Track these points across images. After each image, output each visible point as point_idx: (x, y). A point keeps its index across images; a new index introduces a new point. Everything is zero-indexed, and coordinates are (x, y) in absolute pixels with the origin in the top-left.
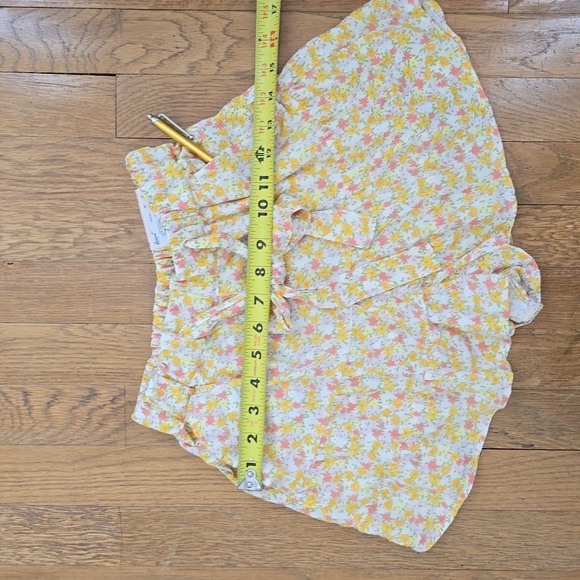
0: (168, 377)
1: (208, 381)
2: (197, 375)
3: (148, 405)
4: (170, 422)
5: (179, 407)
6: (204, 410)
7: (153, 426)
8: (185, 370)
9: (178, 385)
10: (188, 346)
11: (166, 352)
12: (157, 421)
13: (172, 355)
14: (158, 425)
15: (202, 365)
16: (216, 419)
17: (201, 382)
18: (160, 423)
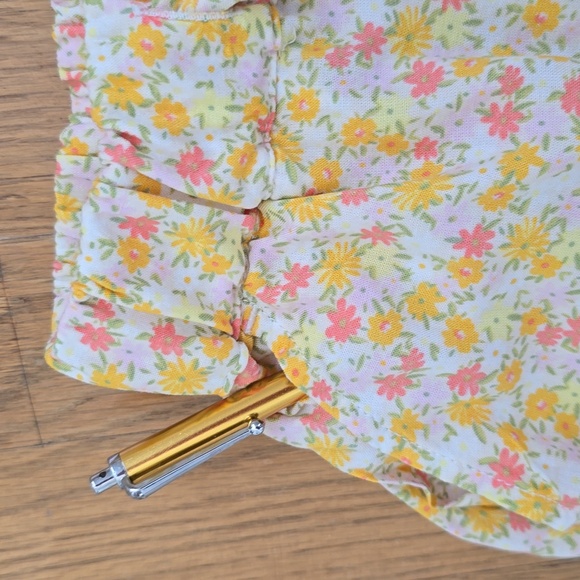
0: (149, 188)
1: (308, 181)
2: (264, 159)
3: (101, 308)
4: (198, 353)
5: (218, 289)
6: (314, 289)
7: (139, 384)
8: (214, 149)
9: (200, 212)
10: (203, 46)
11: (119, 82)
12: (150, 359)
13: (145, 92)
14: (155, 375)
15: (272, 119)
16: (366, 317)
17: (283, 185)
18: (162, 367)
